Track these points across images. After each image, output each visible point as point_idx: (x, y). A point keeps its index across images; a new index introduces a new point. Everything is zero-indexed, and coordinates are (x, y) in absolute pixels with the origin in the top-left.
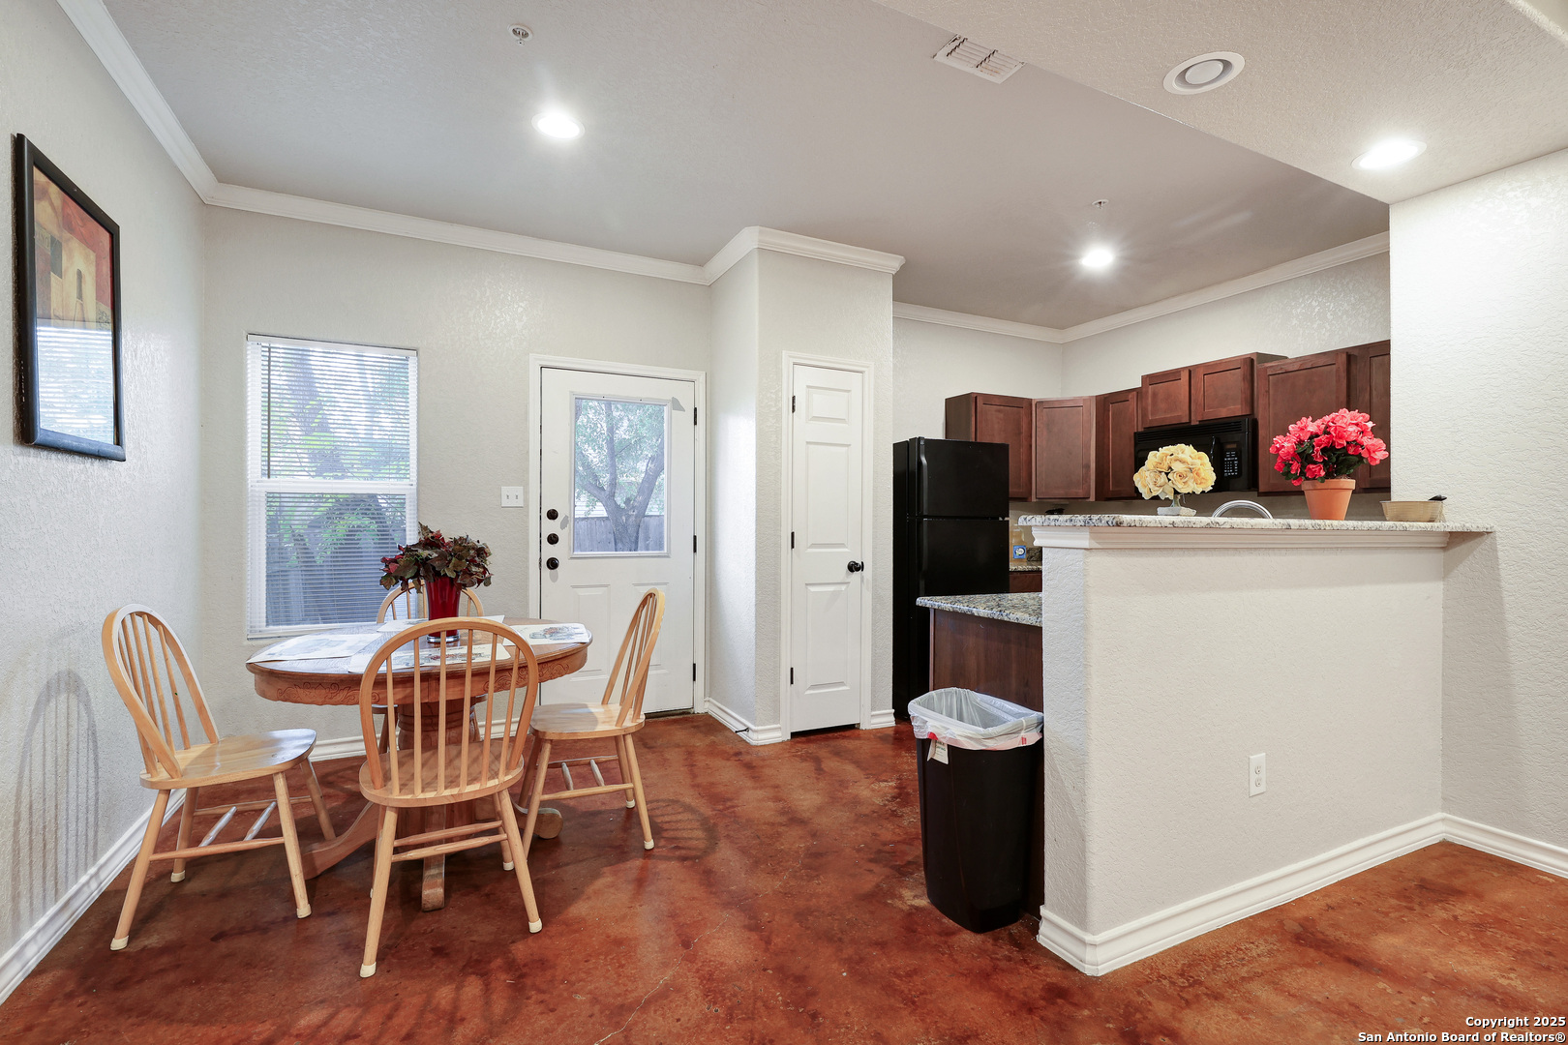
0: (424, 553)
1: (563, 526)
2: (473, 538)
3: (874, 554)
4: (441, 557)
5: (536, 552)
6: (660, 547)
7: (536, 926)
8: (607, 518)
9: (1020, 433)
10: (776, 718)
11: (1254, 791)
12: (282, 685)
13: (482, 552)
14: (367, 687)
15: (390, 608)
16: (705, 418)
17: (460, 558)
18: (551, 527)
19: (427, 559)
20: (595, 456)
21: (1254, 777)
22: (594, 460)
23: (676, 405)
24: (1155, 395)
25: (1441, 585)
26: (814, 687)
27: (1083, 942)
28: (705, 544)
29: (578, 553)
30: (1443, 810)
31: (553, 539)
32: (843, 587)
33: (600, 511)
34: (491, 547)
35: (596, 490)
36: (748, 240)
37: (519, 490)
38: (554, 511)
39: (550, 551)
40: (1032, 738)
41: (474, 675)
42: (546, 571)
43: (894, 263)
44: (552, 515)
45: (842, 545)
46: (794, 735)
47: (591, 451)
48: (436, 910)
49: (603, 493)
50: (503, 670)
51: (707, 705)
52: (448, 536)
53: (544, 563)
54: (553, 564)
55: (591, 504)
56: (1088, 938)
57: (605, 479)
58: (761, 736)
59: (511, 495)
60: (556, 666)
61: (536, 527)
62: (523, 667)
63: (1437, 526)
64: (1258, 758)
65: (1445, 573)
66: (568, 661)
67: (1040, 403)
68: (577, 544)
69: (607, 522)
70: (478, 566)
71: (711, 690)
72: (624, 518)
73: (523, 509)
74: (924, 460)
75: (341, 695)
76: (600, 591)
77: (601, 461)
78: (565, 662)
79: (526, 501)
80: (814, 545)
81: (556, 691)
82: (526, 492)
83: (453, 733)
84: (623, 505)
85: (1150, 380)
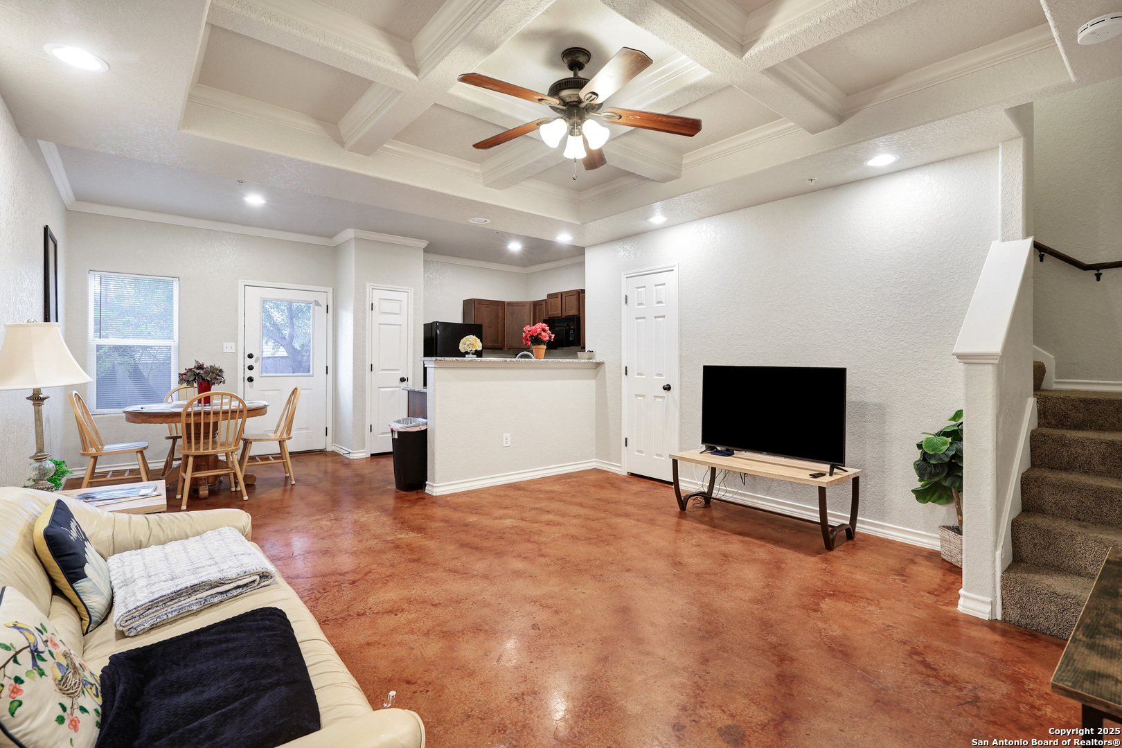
0: (198, 371)
1: (256, 361)
2: (217, 366)
3: (413, 374)
4: (206, 373)
5: (242, 374)
6: (309, 371)
7: (246, 498)
8: (287, 357)
9: (498, 317)
10: (363, 447)
11: (505, 445)
12: (144, 418)
13: (221, 371)
14: (183, 417)
15: (170, 398)
16: (332, 310)
17: (213, 373)
18: (249, 362)
19: (199, 373)
20: (278, 317)
21: (505, 441)
22: (278, 319)
23: (317, 303)
24: (551, 303)
25: (595, 381)
26: (382, 433)
27: (433, 486)
28: (332, 371)
29: (264, 374)
30: (596, 458)
31: (251, 368)
32: (398, 389)
33: (282, 352)
34: (224, 370)
35: (280, 340)
36: (349, 233)
37: (233, 344)
38: (251, 354)
39: (249, 373)
40: (423, 428)
41: (223, 413)
42: (247, 383)
43: (424, 244)
44: (250, 356)
45: (397, 370)
46: (372, 455)
47: (275, 313)
48: (205, 498)
49: (284, 341)
50: (234, 412)
51: (333, 447)
52: (207, 365)
53: (246, 379)
54: (250, 380)
55: (276, 348)
56: (435, 485)
57: (286, 332)
58: (355, 455)
59: (228, 347)
60: (253, 412)
61: (242, 362)
62: (241, 411)
63: (594, 361)
64: (505, 435)
65: (595, 377)
66: (258, 411)
67: (510, 304)
68: (265, 369)
69: (288, 360)
70: (220, 376)
71: (336, 439)
72: (299, 357)
73: (235, 354)
74: (438, 332)
75: (170, 420)
76: (276, 392)
77: (283, 320)
78: (257, 411)
79: (236, 349)
80: (382, 370)
81: (251, 422)
82: (236, 346)
83: (207, 441)
84: (299, 348)
85: (550, 296)
